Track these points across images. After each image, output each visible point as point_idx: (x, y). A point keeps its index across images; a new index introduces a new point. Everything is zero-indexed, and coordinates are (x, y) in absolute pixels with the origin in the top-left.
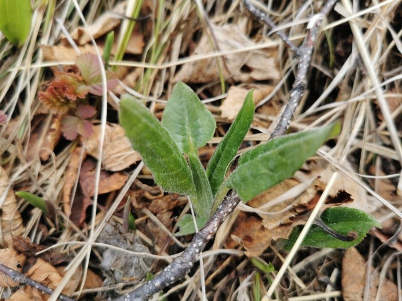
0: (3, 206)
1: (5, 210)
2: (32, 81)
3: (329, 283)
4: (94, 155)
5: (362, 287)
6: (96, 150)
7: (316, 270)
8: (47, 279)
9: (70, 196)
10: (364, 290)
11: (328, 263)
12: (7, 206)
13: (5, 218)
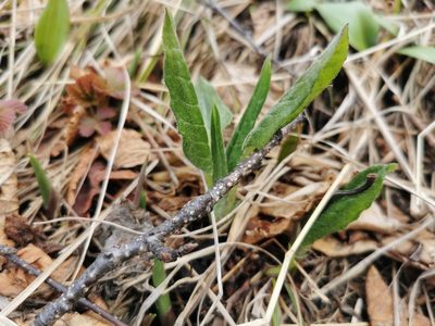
0: (3, 185)
1: (5, 189)
2: (53, 97)
3: (354, 314)
4: (106, 156)
5: (391, 317)
6: (108, 151)
7: (338, 299)
8: (35, 262)
9: (78, 184)
10: (394, 319)
11: (351, 294)
12: (7, 185)
13: (3, 198)
